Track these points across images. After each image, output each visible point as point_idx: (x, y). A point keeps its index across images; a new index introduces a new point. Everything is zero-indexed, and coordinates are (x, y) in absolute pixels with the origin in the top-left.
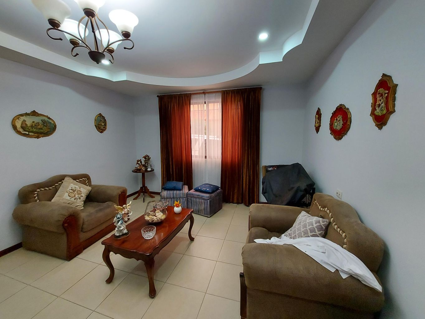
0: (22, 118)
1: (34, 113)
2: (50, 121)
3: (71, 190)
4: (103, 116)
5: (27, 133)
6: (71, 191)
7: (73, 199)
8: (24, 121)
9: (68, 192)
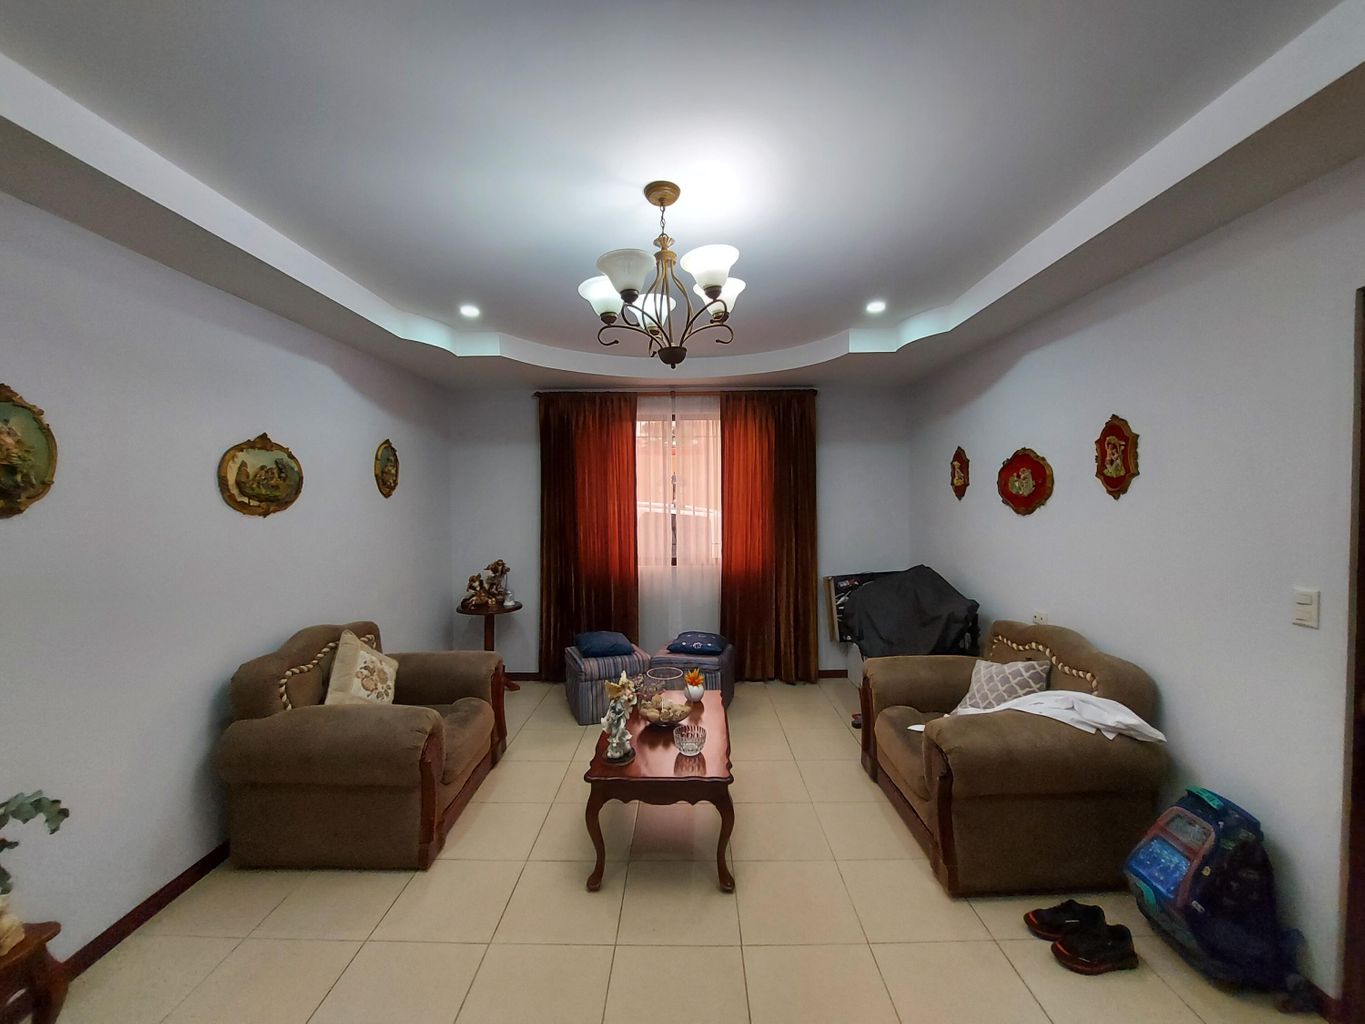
0: (241, 456)
1: (263, 442)
2: (293, 465)
3: (365, 668)
4: (393, 449)
5: (246, 500)
6: (365, 672)
7: (374, 695)
8: (243, 464)
9: (360, 675)
